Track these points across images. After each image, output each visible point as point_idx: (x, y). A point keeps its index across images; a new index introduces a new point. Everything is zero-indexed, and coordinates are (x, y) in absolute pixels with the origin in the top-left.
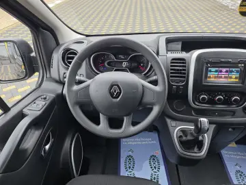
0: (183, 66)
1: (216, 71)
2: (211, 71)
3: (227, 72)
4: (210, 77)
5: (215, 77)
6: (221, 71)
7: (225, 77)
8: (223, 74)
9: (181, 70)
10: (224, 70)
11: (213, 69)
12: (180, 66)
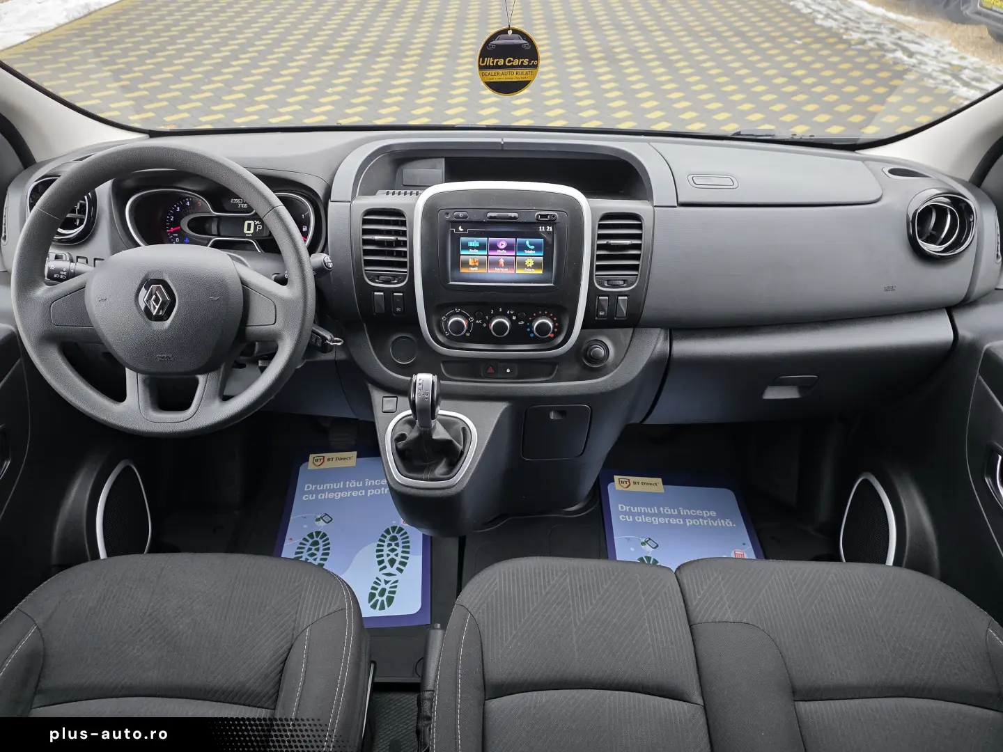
0: (397, 233)
1: (482, 247)
2: (466, 247)
3: (509, 248)
4: (466, 264)
5: (481, 264)
6: (494, 247)
7: (508, 264)
8: (502, 256)
9: (390, 243)
10: (503, 243)
11: (474, 242)
12: (388, 233)
